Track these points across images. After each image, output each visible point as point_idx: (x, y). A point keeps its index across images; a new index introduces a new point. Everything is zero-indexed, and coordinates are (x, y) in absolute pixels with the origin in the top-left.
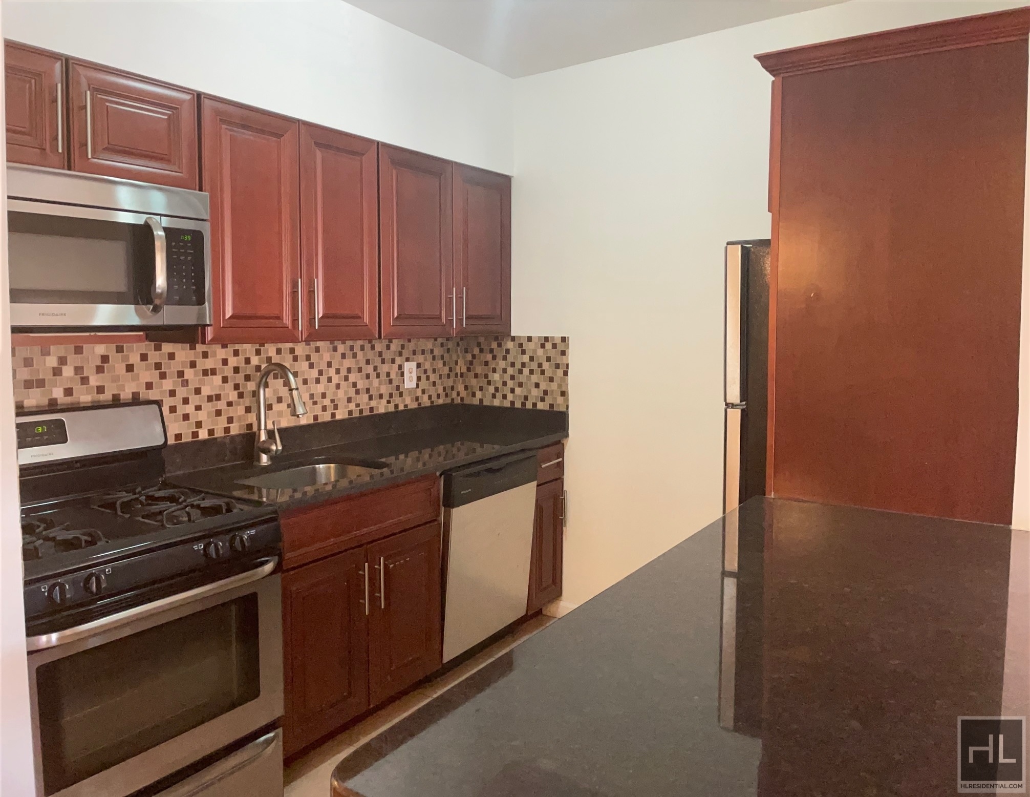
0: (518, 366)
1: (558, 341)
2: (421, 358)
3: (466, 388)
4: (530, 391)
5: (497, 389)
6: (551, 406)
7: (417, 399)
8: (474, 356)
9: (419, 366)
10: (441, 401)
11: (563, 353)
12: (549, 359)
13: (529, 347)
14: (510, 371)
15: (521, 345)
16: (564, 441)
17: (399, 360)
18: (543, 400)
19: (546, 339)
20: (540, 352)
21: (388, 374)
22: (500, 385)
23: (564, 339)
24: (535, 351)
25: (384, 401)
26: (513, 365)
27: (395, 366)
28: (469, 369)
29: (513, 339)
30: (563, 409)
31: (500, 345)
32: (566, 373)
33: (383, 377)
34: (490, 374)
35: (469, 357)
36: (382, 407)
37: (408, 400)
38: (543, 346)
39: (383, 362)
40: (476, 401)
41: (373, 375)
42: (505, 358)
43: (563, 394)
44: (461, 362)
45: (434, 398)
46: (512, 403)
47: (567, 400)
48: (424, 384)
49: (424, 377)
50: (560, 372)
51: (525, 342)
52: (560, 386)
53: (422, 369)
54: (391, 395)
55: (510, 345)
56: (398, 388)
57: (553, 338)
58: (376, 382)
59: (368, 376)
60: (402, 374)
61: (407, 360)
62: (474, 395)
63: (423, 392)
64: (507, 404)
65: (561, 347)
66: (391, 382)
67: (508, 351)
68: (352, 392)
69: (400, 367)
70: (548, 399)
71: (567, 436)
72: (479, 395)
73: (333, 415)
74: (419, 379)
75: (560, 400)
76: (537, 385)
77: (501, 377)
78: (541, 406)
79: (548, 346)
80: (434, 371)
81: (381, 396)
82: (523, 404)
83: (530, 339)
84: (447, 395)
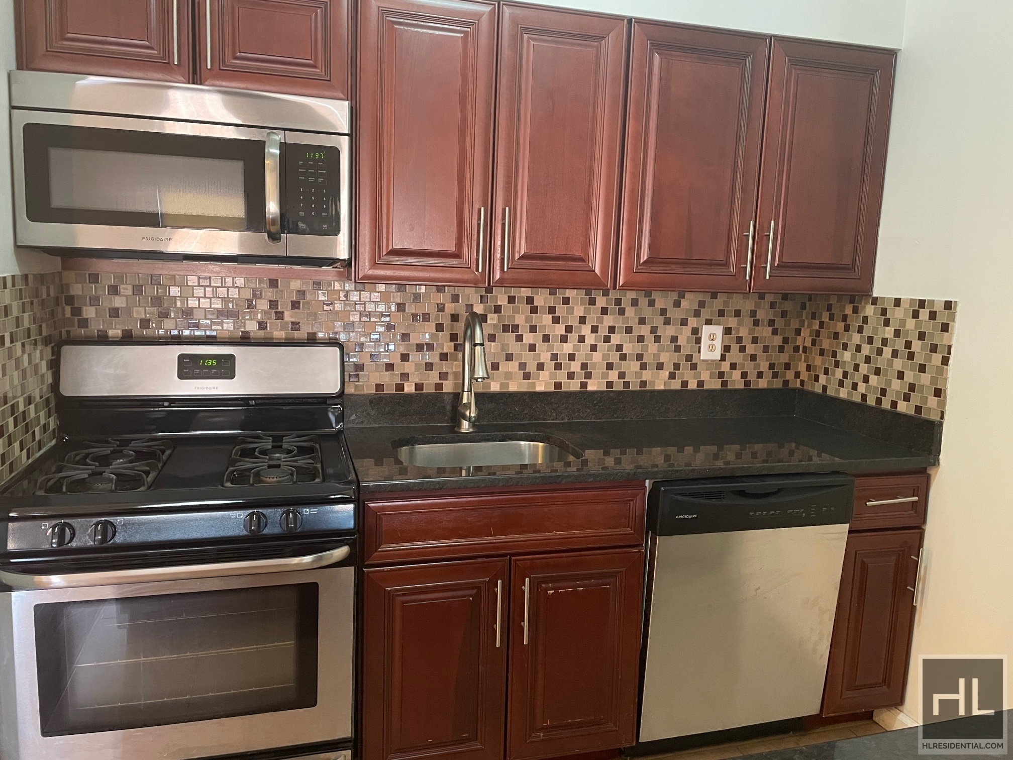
0: (877, 343)
1: (939, 308)
2: (732, 322)
3: (809, 368)
4: (889, 382)
5: (845, 375)
6: (918, 409)
7: (721, 375)
8: (822, 324)
9: (727, 331)
10: (763, 384)
11: (945, 328)
12: (922, 336)
13: (896, 314)
14: (866, 349)
15: (884, 312)
16: (931, 471)
17: (693, 322)
18: (907, 398)
19: (922, 303)
20: (911, 323)
21: (674, 339)
22: (850, 369)
23: (948, 305)
24: (903, 322)
25: (665, 374)
26: (870, 340)
27: (687, 331)
28: (814, 343)
29: (875, 301)
30: (935, 417)
31: (856, 310)
32: (945, 361)
33: (666, 342)
34: (839, 351)
35: (816, 327)
36: (660, 382)
37: (705, 376)
38: (916, 315)
39: (667, 322)
40: (818, 389)
41: (649, 338)
42: (860, 330)
43: (938, 393)
44: (805, 333)
45: (752, 377)
46: (864, 397)
47: (942, 404)
48: (735, 355)
49: (735, 347)
50: (937, 358)
51: (890, 306)
52: (934, 380)
53: (734, 335)
54: (677, 366)
55: (870, 310)
56: (689, 358)
57: (932, 302)
58: (653, 348)
59: (641, 339)
60: (698, 341)
61: (709, 322)
62: (817, 378)
63: (733, 366)
64: (857, 398)
65: (940, 319)
66: (678, 349)
67: (865, 320)
68: (614, 358)
69: (695, 331)
70: (915, 399)
71: (936, 462)
72: (823, 379)
74: (727, 349)
75: (932, 402)
76: (901, 375)
77: (853, 357)
78: (903, 407)
79: (924, 314)
80: (755, 340)
81: (660, 366)
82: (879, 401)
83: (897, 302)
84: (775, 375)
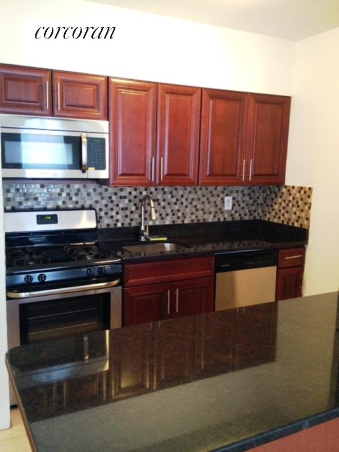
0: (287, 202)
1: (307, 190)
2: (235, 195)
3: (263, 211)
4: (291, 216)
5: (276, 213)
6: (301, 225)
7: (232, 215)
8: (267, 195)
9: (234, 199)
10: (247, 218)
11: (309, 196)
12: (302, 199)
13: (293, 192)
14: (283, 204)
15: (289, 191)
16: (306, 246)
17: (222, 195)
18: (297, 221)
19: (301, 188)
20: (298, 195)
21: (215, 202)
22: (278, 211)
23: (310, 189)
24: (295, 194)
25: (212, 216)
26: (284, 201)
27: (219, 199)
28: (264, 202)
29: (286, 187)
30: (306, 227)
31: (279, 190)
32: (309, 208)
33: (212, 203)
34: (274, 205)
35: (265, 195)
36: (210, 219)
37: (226, 216)
38: (300, 192)
39: (212, 196)
40: (266, 219)
41: (206, 202)
42: (281, 197)
43: (308, 219)
44: (261, 198)
45: (243, 215)
46: (283, 221)
47: (309, 223)
48: (236, 208)
49: (237, 205)
50: (307, 207)
51: (291, 189)
52: (306, 215)
53: (236, 200)
54: (216, 213)
55: (284, 190)
56: (220, 209)
57: (305, 188)
58: (207, 206)
59: (203, 203)
60: (223, 203)
61: (227, 195)
62: (266, 215)
63: (236, 212)
64: (280, 222)
65: (308, 193)
66: (216, 206)
67: (283, 193)
68: (194, 210)
69: (223, 199)
70: (300, 221)
71: (307, 243)
72: (268, 215)
73: (183, 221)
74: (234, 205)
75: (306, 222)
76: (295, 213)
77: (279, 207)
78: (296, 225)
79: (302, 192)
80: (243, 201)
81: (210, 213)
82: (288, 223)
83: (293, 187)
84: (251, 215)
